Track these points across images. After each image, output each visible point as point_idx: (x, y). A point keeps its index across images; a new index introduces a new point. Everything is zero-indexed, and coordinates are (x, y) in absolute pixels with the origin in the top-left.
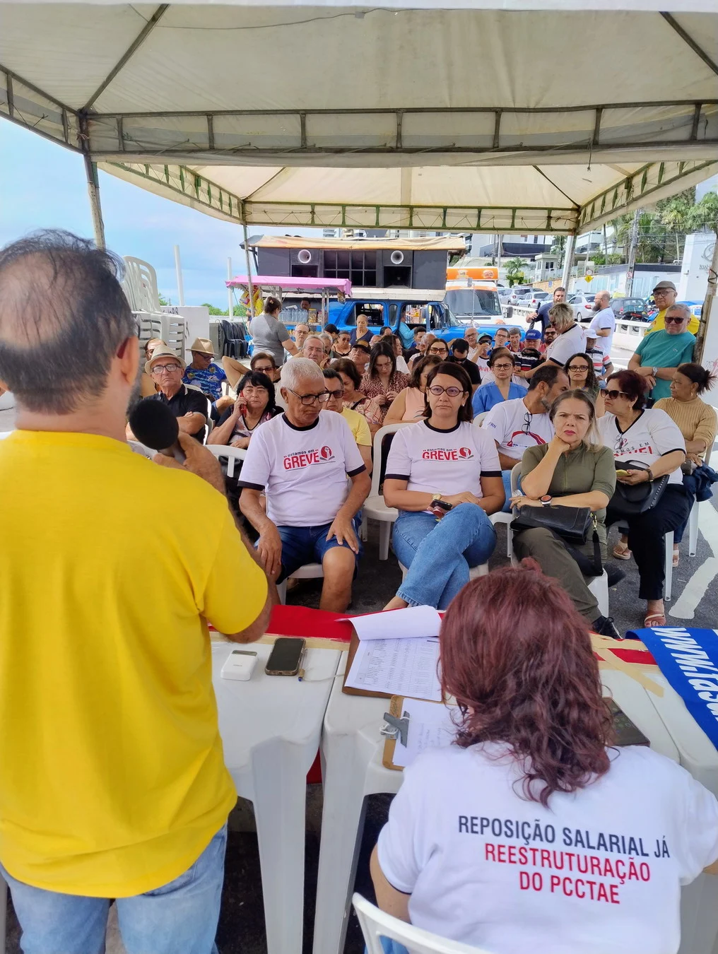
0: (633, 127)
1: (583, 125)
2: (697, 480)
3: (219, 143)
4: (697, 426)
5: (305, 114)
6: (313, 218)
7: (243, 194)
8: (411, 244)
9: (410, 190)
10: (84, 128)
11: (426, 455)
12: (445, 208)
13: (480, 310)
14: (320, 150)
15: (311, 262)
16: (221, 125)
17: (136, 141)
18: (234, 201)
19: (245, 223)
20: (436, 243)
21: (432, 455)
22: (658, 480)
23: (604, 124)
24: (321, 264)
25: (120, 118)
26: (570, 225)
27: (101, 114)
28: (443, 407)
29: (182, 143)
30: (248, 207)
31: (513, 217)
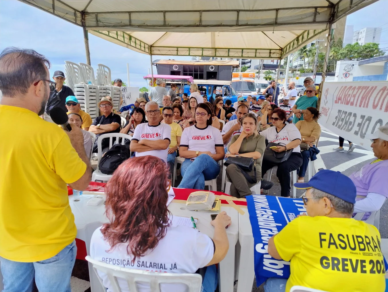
0: (291, 17)
1: (271, 16)
2: (311, 152)
3: (133, 23)
4: (312, 131)
5: (165, 12)
6: (177, 53)
7: (150, 43)
8: (218, 63)
9: (215, 42)
10: (83, 18)
11: (194, 138)
12: (229, 49)
13: (248, 89)
14: (171, 26)
15: (178, 69)
16: (134, 16)
17: (102, 22)
18: (146, 46)
19: (151, 54)
20: (227, 63)
21: (196, 138)
22: (289, 150)
23: (279, 16)
24: (182, 70)
25: (97, 14)
26: (278, 56)
27: (90, 13)
28: (200, 120)
29: (119, 23)
30: (152, 48)
31: (256, 53)
